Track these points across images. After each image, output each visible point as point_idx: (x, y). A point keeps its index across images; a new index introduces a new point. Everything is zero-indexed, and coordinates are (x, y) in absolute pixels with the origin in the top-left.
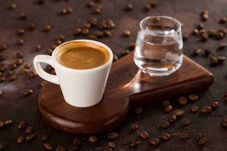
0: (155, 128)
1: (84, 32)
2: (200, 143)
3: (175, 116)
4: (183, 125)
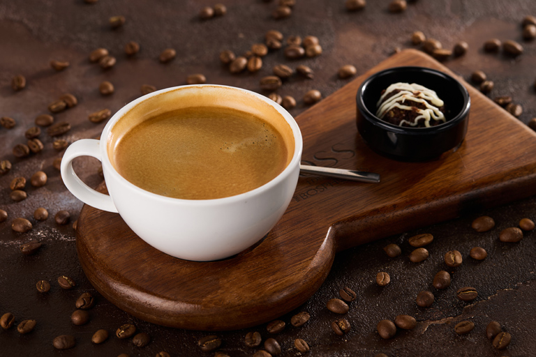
0: (399, 307)
1: (252, 66)
2: (495, 344)
3: (447, 273)
4: (461, 300)
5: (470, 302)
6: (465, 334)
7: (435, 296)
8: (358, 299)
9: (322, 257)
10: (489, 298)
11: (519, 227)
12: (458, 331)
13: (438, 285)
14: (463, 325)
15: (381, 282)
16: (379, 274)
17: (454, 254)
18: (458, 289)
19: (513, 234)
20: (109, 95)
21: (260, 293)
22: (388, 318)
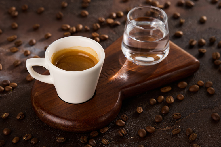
0: (147, 123)
2: (190, 139)
3: (167, 107)
4: (174, 119)
5: (178, 119)
6: (177, 134)
7: (163, 117)
8: (129, 119)
10: (186, 117)
11: (197, 85)
12: (173, 133)
13: (164, 112)
14: (176, 130)
15: (139, 111)
16: (138, 108)
17: (170, 98)
18: (173, 114)
19: (195, 88)
20: (15, 29)
22: (143, 128)
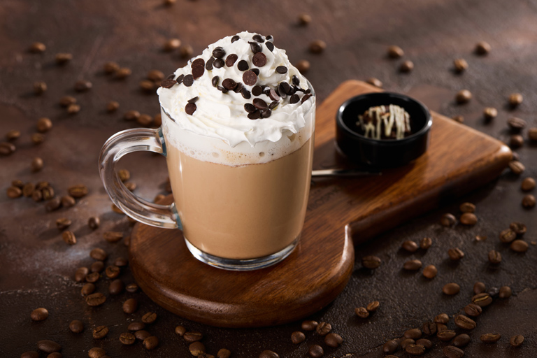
9: (348, 251)
21: (312, 287)
